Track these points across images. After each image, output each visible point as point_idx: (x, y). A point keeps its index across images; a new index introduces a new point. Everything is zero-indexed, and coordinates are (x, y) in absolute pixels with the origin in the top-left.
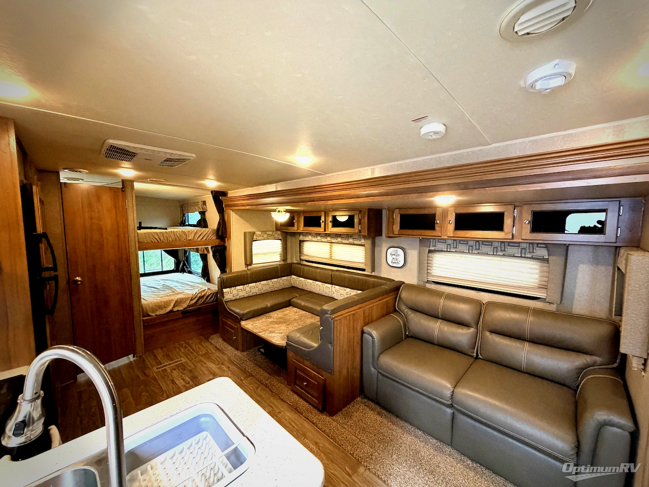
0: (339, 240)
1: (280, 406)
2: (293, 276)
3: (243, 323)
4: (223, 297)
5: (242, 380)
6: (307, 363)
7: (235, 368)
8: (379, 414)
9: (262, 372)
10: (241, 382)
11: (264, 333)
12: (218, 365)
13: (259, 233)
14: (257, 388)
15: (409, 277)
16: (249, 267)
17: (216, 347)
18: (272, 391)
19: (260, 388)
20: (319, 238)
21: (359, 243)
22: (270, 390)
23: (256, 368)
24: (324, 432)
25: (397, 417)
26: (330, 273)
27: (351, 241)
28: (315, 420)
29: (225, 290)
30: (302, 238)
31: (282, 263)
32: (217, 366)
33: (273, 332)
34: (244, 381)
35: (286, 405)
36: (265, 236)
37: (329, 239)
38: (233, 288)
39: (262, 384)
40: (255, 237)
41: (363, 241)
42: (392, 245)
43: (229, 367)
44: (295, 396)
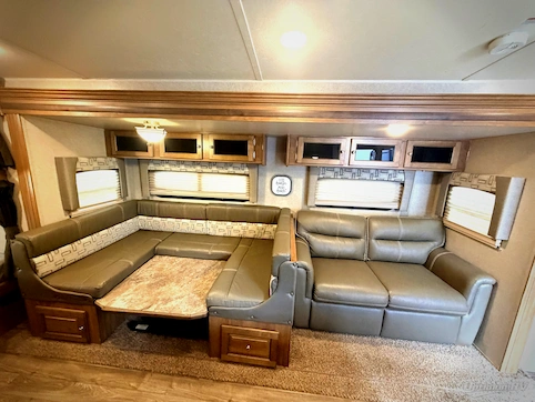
0: (215, 169)
1: (223, 392)
2: (140, 217)
3: (102, 303)
4: (36, 272)
5: (135, 389)
6: (249, 323)
7: (106, 375)
8: (317, 337)
9: (161, 358)
10: (135, 392)
11: (155, 306)
12: (65, 386)
13: (85, 160)
14: (171, 386)
15: (294, 203)
16: (73, 214)
17: (35, 357)
18: (195, 378)
19: (174, 384)
20: (183, 167)
21: (243, 172)
22: (192, 377)
23: (146, 356)
24: (294, 389)
25: (330, 332)
26: (204, 207)
27: (231, 170)
28: (277, 383)
29: (36, 260)
30: (151, 167)
31: (122, 201)
32: (66, 390)
33: (169, 300)
34: (141, 388)
35: (228, 385)
36: (95, 164)
37: (199, 168)
38: (52, 253)
39: (173, 375)
40: (78, 165)
41: (247, 170)
42: (277, 173)
43: (93, 381)
44: (231, 366)
